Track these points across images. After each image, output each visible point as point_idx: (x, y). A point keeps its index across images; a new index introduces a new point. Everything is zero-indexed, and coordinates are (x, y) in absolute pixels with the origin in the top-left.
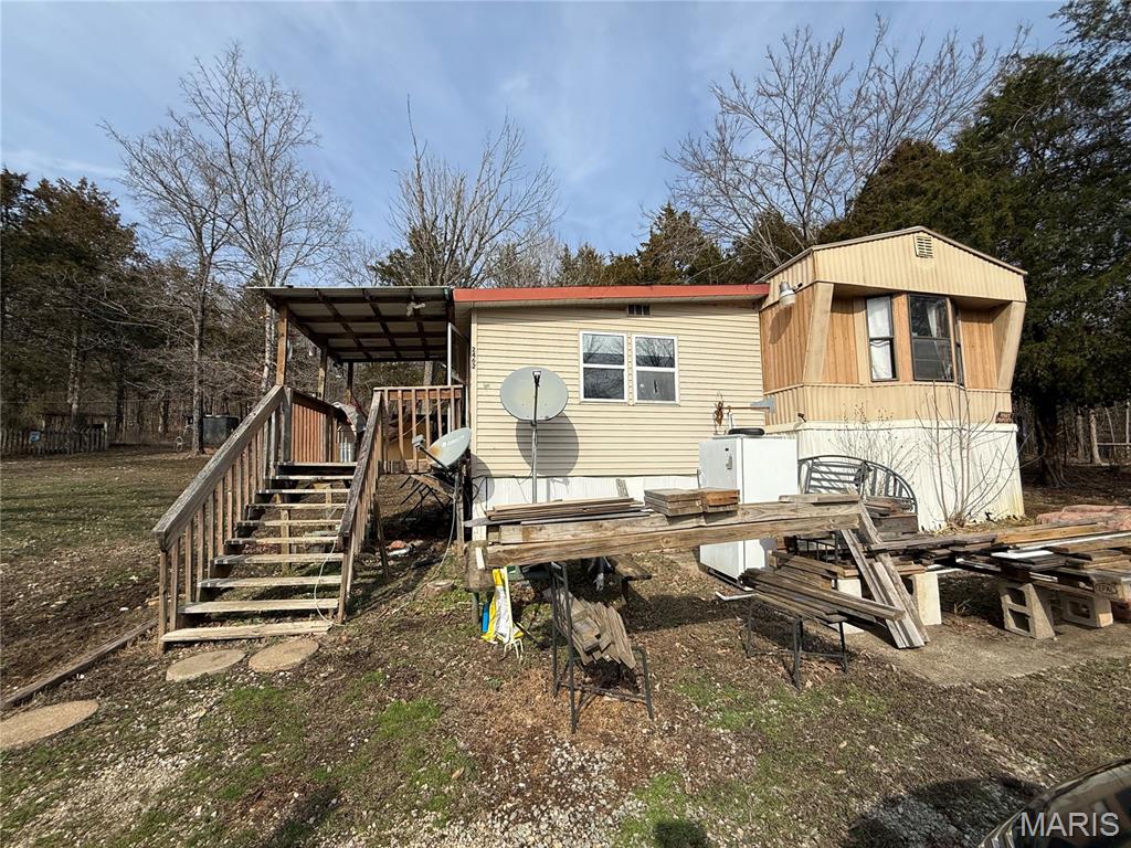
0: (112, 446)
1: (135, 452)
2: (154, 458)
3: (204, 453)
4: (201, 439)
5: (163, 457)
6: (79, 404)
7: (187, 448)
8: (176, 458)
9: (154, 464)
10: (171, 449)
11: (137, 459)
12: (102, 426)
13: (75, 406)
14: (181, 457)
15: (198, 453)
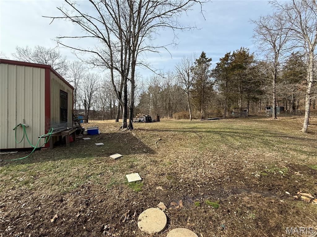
0: (248, 116)
1: (254, 118)
2: (261, 119)
3: (277, 118)
4: (275, 114)
5: (263, 119)
6: (241, 105)
7: (271, 116)
8: (267, 120)
9: (261, 121)
10: (265, 117)
11: (256, 120)
12: (246, 111)
13: (240, 106)
14: (269, 119)
15: (274, 119)
